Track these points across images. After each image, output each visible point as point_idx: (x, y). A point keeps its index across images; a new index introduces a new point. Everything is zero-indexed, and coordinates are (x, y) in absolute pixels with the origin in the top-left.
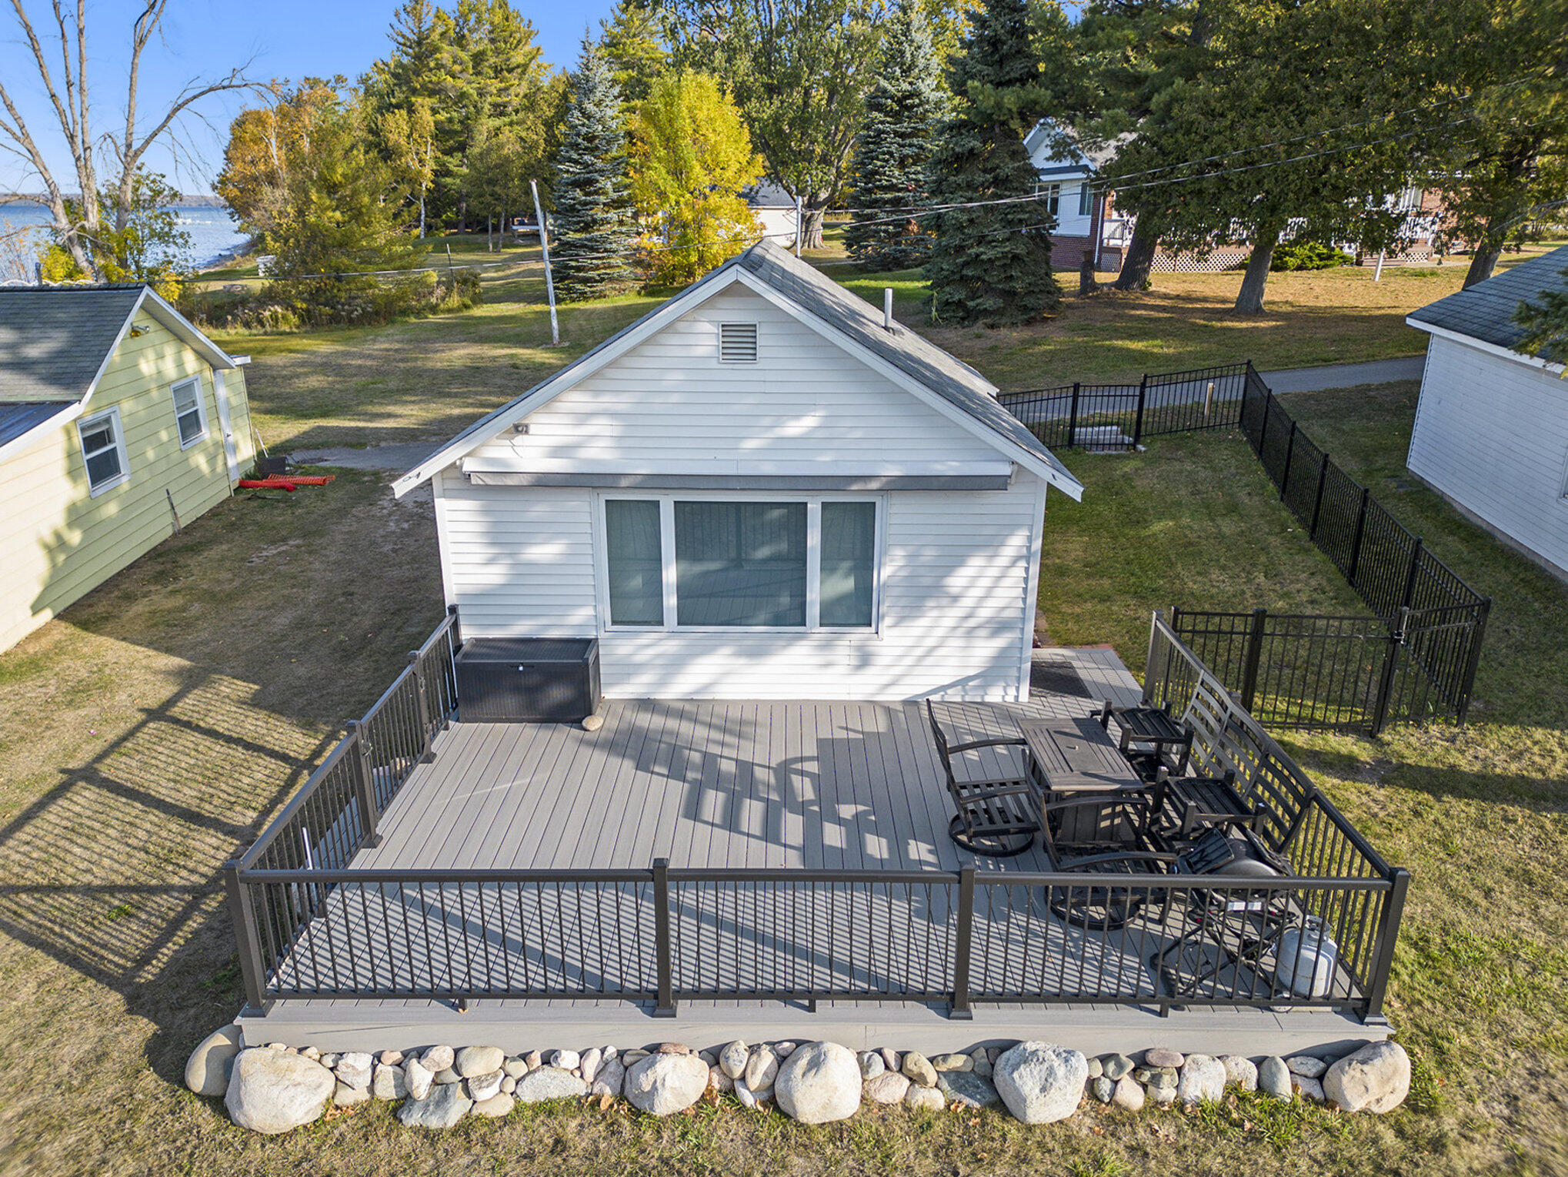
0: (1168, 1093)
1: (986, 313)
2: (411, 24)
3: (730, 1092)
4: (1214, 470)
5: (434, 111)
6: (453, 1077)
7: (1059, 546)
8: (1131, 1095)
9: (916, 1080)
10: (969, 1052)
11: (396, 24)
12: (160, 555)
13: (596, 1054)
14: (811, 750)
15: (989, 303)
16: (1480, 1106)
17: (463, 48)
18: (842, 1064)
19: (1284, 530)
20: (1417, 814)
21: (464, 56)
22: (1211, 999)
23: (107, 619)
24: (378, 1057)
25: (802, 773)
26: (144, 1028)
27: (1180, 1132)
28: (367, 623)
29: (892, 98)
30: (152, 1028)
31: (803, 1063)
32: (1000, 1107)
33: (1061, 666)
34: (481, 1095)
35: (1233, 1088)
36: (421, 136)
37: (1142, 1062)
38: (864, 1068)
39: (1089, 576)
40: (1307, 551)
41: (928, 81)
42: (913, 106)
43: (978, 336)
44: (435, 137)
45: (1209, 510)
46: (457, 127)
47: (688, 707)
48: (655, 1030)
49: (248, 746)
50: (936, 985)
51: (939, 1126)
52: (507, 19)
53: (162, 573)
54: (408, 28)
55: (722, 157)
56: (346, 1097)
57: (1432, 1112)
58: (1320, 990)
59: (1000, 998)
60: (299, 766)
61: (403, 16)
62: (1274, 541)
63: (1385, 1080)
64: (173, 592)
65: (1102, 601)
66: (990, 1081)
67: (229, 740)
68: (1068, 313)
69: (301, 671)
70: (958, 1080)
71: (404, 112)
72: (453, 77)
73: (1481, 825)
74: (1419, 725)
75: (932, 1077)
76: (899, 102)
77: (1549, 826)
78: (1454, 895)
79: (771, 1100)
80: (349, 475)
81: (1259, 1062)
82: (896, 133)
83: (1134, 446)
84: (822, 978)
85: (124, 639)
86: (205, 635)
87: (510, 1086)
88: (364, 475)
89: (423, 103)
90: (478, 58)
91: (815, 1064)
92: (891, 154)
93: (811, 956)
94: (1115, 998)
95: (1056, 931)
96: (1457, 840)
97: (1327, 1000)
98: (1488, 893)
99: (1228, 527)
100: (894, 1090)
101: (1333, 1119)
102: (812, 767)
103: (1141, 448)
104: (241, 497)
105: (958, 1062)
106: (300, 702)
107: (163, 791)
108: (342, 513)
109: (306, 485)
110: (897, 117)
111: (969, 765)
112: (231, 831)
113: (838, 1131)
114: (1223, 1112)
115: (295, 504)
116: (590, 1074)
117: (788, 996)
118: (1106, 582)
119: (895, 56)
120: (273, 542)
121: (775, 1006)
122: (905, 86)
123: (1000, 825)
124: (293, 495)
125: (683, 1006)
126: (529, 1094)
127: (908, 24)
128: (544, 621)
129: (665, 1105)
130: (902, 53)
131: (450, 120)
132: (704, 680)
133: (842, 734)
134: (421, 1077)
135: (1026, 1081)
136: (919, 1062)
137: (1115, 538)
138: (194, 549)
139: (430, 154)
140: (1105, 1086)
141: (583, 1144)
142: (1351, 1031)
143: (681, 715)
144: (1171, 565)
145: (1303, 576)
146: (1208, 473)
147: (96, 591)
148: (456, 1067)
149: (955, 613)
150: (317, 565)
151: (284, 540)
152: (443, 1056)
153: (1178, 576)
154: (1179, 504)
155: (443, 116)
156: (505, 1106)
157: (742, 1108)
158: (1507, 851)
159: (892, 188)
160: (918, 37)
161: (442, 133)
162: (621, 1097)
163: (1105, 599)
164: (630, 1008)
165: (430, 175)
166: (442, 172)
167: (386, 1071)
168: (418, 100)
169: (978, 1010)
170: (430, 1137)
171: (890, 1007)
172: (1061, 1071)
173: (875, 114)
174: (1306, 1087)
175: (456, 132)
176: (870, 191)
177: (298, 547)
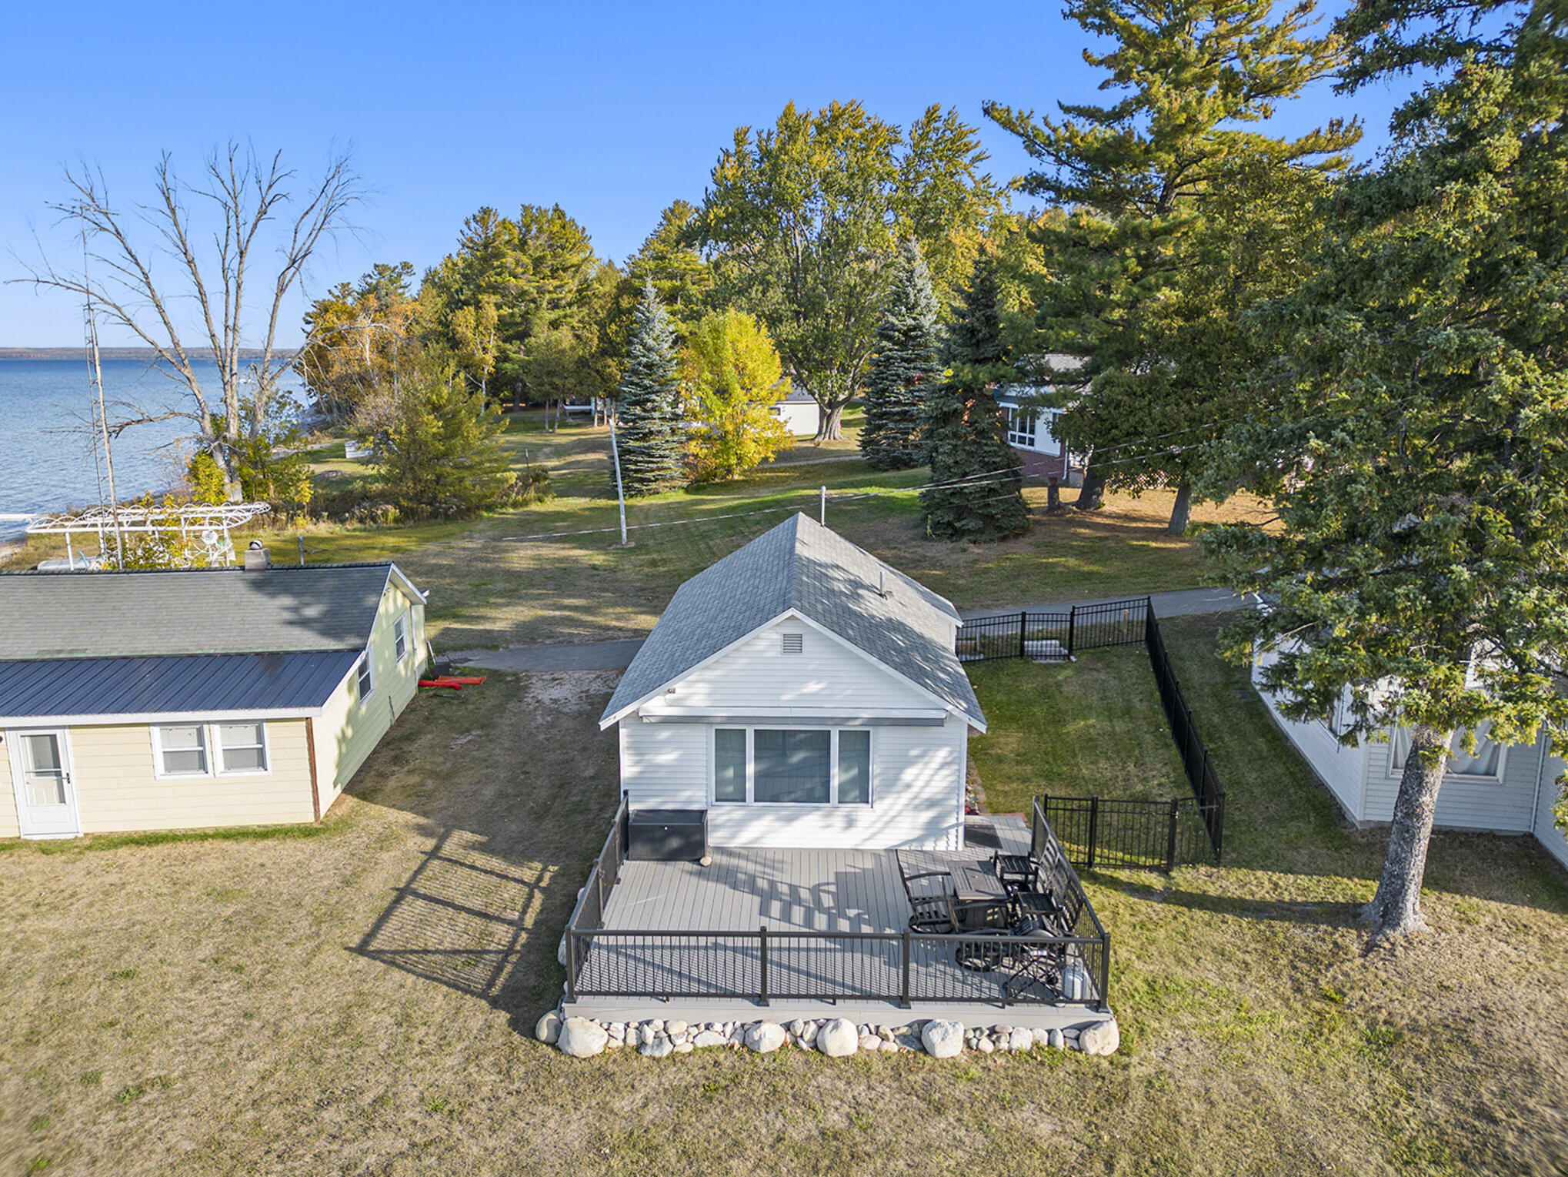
0: (1004, 1045)
1: (969, 532)
2: (480, 231)
3: (795, 1044)
4: (1121, 680)
5: (498, 307)
6: (664, 1034)
7: (1001, 740)
8: (986, 1045)
9: (884, 1038)
10: (910, 1026)
11: (466, 230)
12: (389, 743)
13: (730, 1025)
14: (832, 879)
15: (972, 524)
16: (1153, 1053)
17: (524, 252)
18: (848, 1029)
19: (1157, 730)
20: (1175, 918)
21: (525, 259)
22: (1025, 1000)
23: (375, 791)
24: (627, 1025)
25: (828, 892)
26: (503, 1017)
27: (1008, 1061)
28: (544, 794)
29: (899, 331)
30: (508, 1016)
31: (830, 1027)
32: (925, 1051)
33: (987, 827)
34: (678, 1042)
35: (1036, 1044)
36: (486, 328)
37: (993, 1031)
38: (860, 1032)
39: (1018, 763)
40: (1167, 746)
41: (929, 316)
42: (917, 337)
43: (964, 550)
44: (498, 329)
45: (1110, 713)
46: (519, 320)
47: (743, 852)
48: (758, 1013)
49: (498, 875)
50: (893, 993)
51: (894, 1058)
52: (564, 227)
53: (396, 757)
54: (476, 232)
55: (759, 380)
56: (614, 1044)
57: (1128, 1055)
58: (1078, 996)
59: (925, 999)
60: (532, 887)
61: (473, 224)
62: (1148, 738)
63: (1104, 1037)
64: (410, 772)
65: (1024, 782)
66: (919, 1040)
67: (486, 872)
68: (1038, 528)
69: (513, 827)
70: (904, 1039)
71: (472, 309)
72: (515, 277)
73: (1209, 925)
74: (1194, 867)
75: (891, 1036)
76: (905, 334)
77: (1244, 924)
78: (1179, 960)
79: (815, 1046)
80: (496, 676)
81: (1049, 1032)
82: (903, 360)
83: (1068, 656)
84: (839, 991)
85: (393, 806)
86: (444, 803)
87: (691, 1039)
88: (507, 675)
89: (489, 300)
90: (538, 262)
91: (836, 1027)
92: (898, 376)
93: (834, 982)
94: (979, 1000)
95: (958, 973)
96: (1192, 932)
97: (1081, 1001)
98: (1198, 959)
99: (1120, 726)
100: (874, 1043)
101: (1081, 1057)
102: (833, 888)
103: (1073, 658)
104: (424, 695)
105: (904, 1030)
106: (519, 848)
107: (460, 901)
108: (500, 709)
109: (468, 684)
110: (903, 346)
111: (921, 887)
112: (511, 923)
113: (846, 1059)
114: (1029, 1054)
115: (464, 702)
116: (728, 1035)
117: (821, 998)
118: (1029, 768)
119: (899, 298)
120: (462, 733)
121: (815, 1003)
122: (910, 322)
123: (934, 918)
124: (463, 693)
125: (772, 1001)
126: (700, 1043)
127: (912, 272)
128: (664, 799)
129: (765, 1047)
130: (907, 295)
131: (512, 315)
132: (756, 835)
133: (851, 870)
134: (649, 1033)
135: (934, 1036)
136: (885, 1029)
137: (1041, 734)
138: (410, 738)
139: (492, 342)
140: (974, 1041)
141: (727, 1063)
142: (1094, 1016)
143: (739, 856)
144: (1074, 756)
145: (1159, 766)
146: (1117, 682)
147: (360, 771)
148: (665, 1030)
149: (906, 797)
150: (498, 751)
151: (468, 731)
152: (659, 1024)
153: (1077, 765)
154: (1090, 707)
155: (505, 311)
156: (689, 1048)
157: (801, 1050)
158: (1217, 938)
159: (898, 403)
160: (920, 283)
161: (503, 324)
162: (743, 1045)
163: (1025, 780)
164: (747, 1003)
165: (492, 361)
166: (502, 357)
167: (632, 1032)
168: (484, 298)
169: (914, 1005)
170: (657, 1060)
171: (872, 1003)
172: (951, 1030)
173: (884, 343)
174: (1070, 1043)
175: (517, 324)
176: (881, 405)
177: (480, 736)
